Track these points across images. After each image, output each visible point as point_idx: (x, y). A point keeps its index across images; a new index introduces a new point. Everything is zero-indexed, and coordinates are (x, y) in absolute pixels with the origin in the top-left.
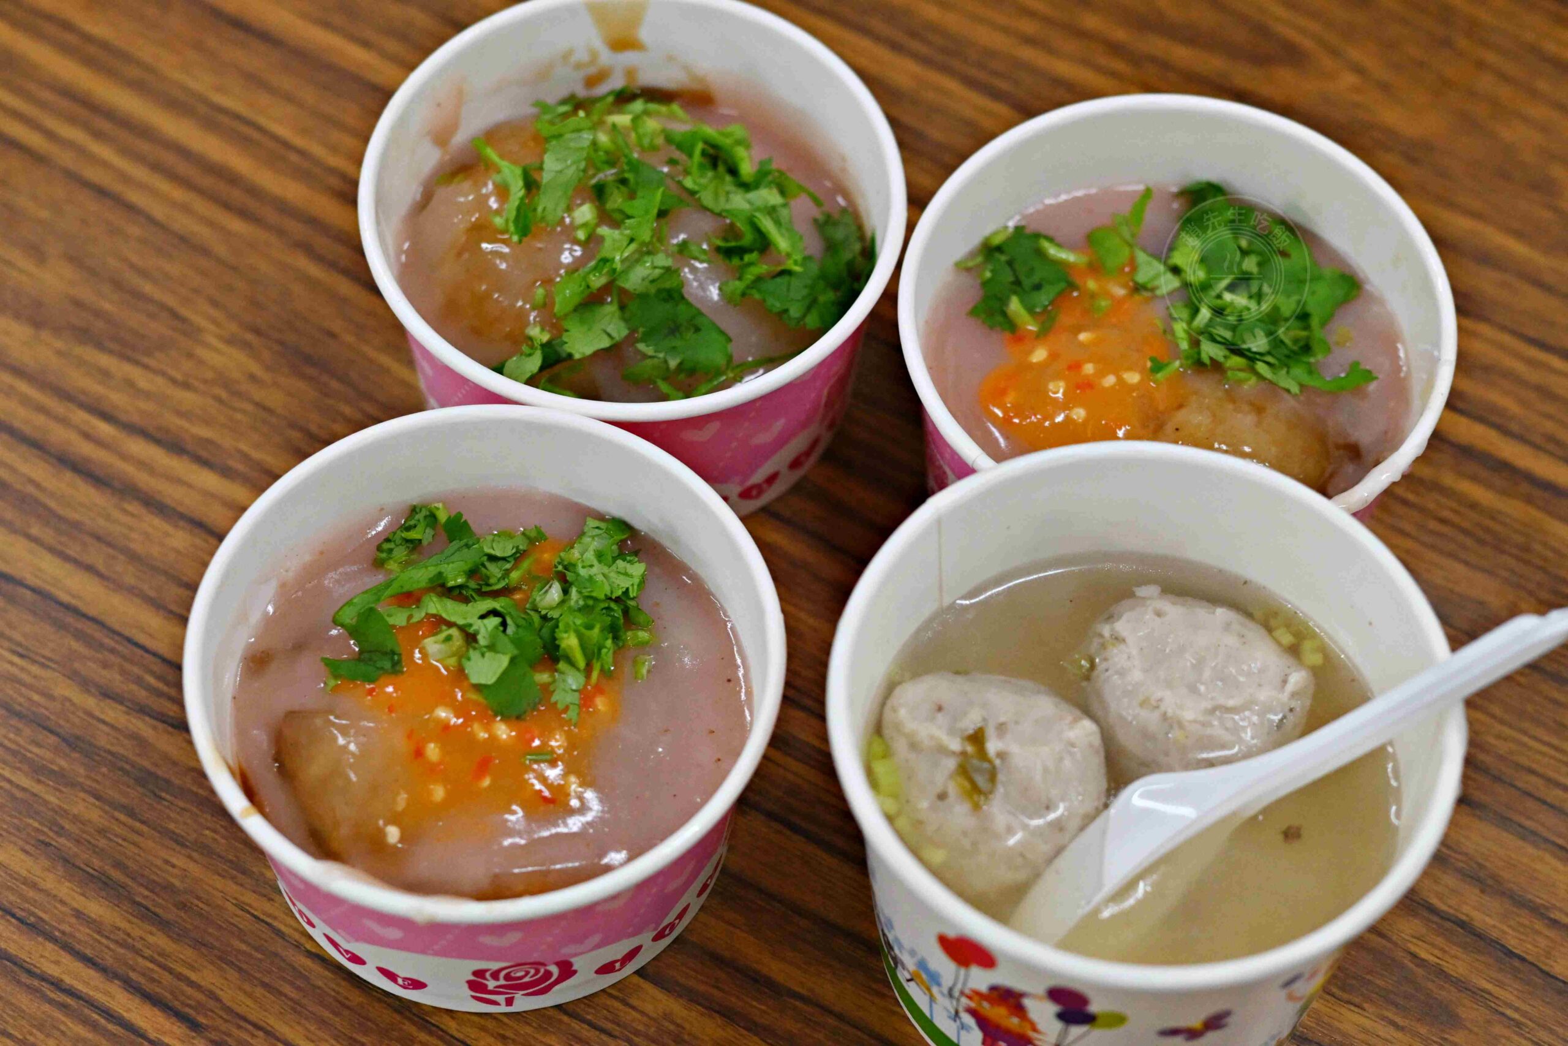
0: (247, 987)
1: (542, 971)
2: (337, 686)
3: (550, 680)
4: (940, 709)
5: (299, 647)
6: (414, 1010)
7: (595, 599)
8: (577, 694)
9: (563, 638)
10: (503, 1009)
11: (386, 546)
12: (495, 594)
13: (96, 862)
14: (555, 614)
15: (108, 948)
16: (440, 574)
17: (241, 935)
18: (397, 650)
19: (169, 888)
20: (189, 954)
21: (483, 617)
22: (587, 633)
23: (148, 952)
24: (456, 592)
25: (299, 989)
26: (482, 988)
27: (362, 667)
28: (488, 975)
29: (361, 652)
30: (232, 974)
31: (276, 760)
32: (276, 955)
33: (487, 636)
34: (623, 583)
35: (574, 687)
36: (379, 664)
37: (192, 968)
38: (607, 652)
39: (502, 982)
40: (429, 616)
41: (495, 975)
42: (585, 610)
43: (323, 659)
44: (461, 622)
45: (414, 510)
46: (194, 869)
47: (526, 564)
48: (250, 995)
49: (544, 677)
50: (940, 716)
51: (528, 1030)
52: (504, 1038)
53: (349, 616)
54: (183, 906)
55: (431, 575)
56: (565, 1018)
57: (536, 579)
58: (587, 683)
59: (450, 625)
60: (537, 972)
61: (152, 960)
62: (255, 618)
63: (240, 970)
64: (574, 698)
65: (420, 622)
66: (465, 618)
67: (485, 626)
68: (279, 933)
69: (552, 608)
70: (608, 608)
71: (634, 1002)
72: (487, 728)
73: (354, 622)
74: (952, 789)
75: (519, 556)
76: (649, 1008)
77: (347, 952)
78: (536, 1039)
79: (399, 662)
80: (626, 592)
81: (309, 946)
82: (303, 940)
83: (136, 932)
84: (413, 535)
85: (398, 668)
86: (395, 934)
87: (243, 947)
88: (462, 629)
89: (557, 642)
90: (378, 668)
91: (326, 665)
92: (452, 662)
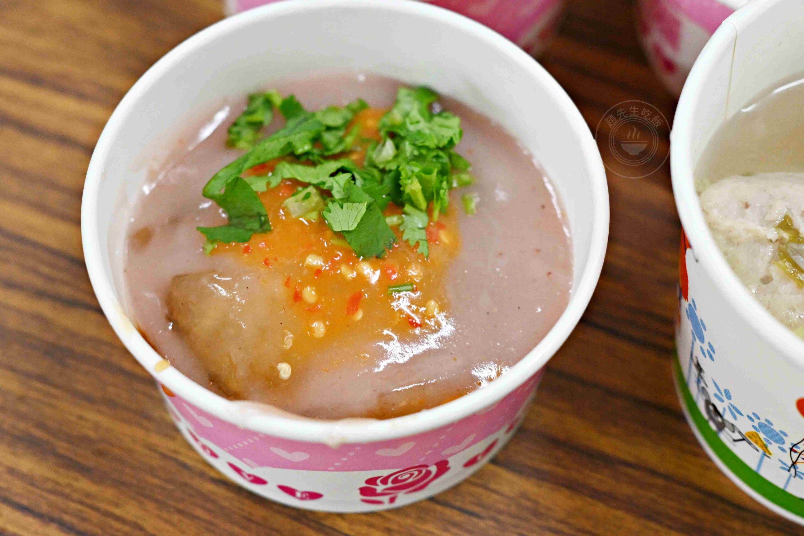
0: (165, 515)
1: (424, 472)
2: (214, 249)
3: (400, 221)
4: (747, 206)
5: (175, 221)
6: (310, 516)
7: (428, 149)
8: (423, 232)
9: (406, 185)
10: (387, 506)
11: (235, 129)
12: (336, 157)
13: (22, 425)
14: (393, 167)
15: (41, 496)
16: (289, 144)
17: (152, 471)
18: (263, 212)
19: (85, 440)
20: (110, 493)
21: (333, 175)
22: (427, 177)
23: (76, 496)
24: (304, 159)
25: (209, 511)
26: (373, 492)
27: (233, 231)
28: (378, 481)
29: (230, 218)
30: (151, 506)
31: (169, 319)
32: (186, 485)
33: (341, 190)
34: (448, 134)
35: (420, 226)
36: (248, 226)
37: (117, 505)
38: (444, 193)
39: (390, 485)
40: (284, 180)
41: (385, 481)
42: (419, 158)
43: (198, 228)
44: (314, 181)
45: (251, 99)
46: (105, 421)
47: (356, 130)
48: (167, 522)
49: (393, 220)
50: (748, 211)
51: (409, 521)
52: (389, 530)
53: (218, 189)
54: (100, 453)
55: (282, 145)
56: (439, 508)
57: (368, 141)
58: (430, 221)
59: (306, 185)
60: (420, 472)
61: (82, 503)
62: (133, 200)
63: (156, 501)
64: (422, 235)
65: (278, 187)
66: (318, 178)
67: (337, 182)
68: (184, 466)
69: (388, 162)
70: (437, 157)
71: (493, 486)
72: (353, 268)
73: (222, 192)
74: (775, 272)
75: (348, 125)
76: (506, 489)
77: (249, 475)
78: (418, 529)
79: (267, 222)
80: (451, 142)
81: (212, 474)
82: (206, 469)
83: (63, 480)
84: (257, 117)
85: (266, 227)
86: (299, 456)
87: (156, 481)
88: (317, 186)
89: (401, 189)
90: (247, 230)
91: (202, 232)
92: (314, 216)
